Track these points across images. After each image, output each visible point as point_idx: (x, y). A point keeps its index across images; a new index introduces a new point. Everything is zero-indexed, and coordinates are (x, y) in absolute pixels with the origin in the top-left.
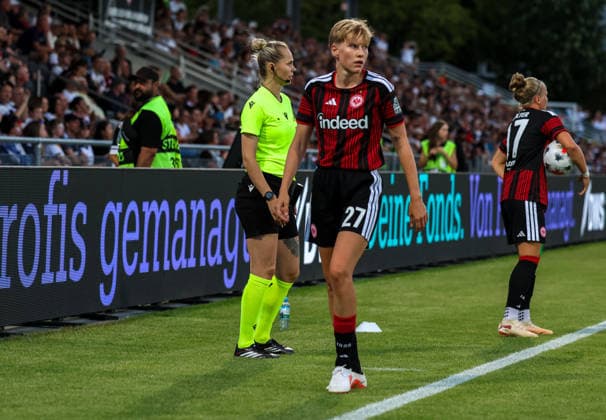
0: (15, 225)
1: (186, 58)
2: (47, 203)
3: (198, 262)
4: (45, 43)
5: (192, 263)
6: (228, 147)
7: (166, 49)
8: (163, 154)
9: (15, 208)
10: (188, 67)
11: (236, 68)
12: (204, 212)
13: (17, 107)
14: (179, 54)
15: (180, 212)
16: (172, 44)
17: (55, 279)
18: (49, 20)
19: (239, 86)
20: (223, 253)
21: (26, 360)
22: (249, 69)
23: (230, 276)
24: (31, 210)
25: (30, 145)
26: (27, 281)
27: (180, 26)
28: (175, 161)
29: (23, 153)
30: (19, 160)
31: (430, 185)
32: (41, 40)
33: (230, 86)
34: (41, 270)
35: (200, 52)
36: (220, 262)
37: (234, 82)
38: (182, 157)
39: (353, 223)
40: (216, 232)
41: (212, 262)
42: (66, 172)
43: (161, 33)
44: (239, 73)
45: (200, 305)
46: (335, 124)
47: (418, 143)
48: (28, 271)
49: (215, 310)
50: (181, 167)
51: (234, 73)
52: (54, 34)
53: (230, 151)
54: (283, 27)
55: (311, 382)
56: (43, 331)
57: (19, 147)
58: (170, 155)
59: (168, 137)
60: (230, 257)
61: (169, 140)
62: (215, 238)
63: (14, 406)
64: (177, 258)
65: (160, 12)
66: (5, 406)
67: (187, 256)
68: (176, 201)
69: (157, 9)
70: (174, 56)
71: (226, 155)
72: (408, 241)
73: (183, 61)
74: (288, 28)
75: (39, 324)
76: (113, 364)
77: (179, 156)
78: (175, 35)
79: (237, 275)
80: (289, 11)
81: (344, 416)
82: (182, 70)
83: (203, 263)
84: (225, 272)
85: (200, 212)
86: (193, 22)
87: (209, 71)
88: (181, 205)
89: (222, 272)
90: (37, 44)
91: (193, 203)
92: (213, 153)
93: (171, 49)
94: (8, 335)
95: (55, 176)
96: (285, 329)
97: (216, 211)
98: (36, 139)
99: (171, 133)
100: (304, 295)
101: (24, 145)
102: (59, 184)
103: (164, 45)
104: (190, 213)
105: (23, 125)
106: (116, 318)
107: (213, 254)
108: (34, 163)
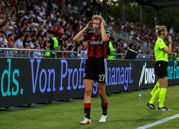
0: (72, 74)
1: (115, 32)
2: (80, 68)
3: (118, 83)
4: (79, 28)
5: (116, 83)
6: (125, 54)
7: (110, 29)
8: (110, 56)
9: (72, 69)
10: (115, 34)
11: (127, 34)
12: (119, 71)
13: (72, 44)
14: (113, 31)
15: (113, 71)
16: (111, 28)
17: (82, 87)
18: (80, 22)
19: (128, 39)
20: (124, 81)
21: (74, 108)
22: (131, 34)
23: (126, 87)
24: (76, 70)
25: (75, 54)
26: (75, 88)
27: (113, 23)
28: (114, 58)
29: (74, 55)
30: (72, 57)
31: (177, 64)
32: (78, 27)
33: (126, 39)
34: (78, 85)
35: (118, 30)
36: (123, 83)
37: (127, 38)
38: (116, 57)
39: (102, 80)
40: (122, 75)
41: (121, 83)
42: (85, 60)
43: (109, 25)
44: (128, 35)
45: (119, 94)
46: (93, 43)
47: (174, 54)
48: (75, 85)
49: (122, 95)
50: (115, 59)
51: (127, 35)
52: (82, 25)
53: (126, 55)
54: (140, 24)
55: (147, 114)
56: (79, 100)
57: (73, 54)
58: (112, 56)
59: (112, 52)
60: (126, 82)
61: (112, 53)
62: (122, 77)
63: (71, 119)
64: (113, 82)
65: (109, 20)
66: (69, 119)
67: (115, 82)
68: (112, 68)
69: (107, 19)
70: (112, 31)
71: (125, 56)
72: (171, 78)
73: (114, 32)
74: (141, 24)
75: (78, 98)
76: (97, 109)
77: (115, 57)
78: (112, 26)
79: (128, 87)
80: (141, 20)
81: (155, 122)
82: (114, 35)
83: (119, 83)
84: (125, 86)
85: (118, 71)
86: (117, 22)
87: (120, 35)
88: (114, 69)
89: (124, 86)
90: (77, 28)
91: (117, 68)
92: (121, 55)
93: (111, 29)
94: (70, 101)
95: (82, 61)
96: (140, 100)
97: (122, 70)
98: (77, 52)
99: (113, 51)
100: (145, 92)
101: (74, 53)
102: (83, 63)
103: (110, 28)
104: (116, 71)
105: (74, 49)
106: (97, 97)
107: (122, 81)
108: (77, 58)
